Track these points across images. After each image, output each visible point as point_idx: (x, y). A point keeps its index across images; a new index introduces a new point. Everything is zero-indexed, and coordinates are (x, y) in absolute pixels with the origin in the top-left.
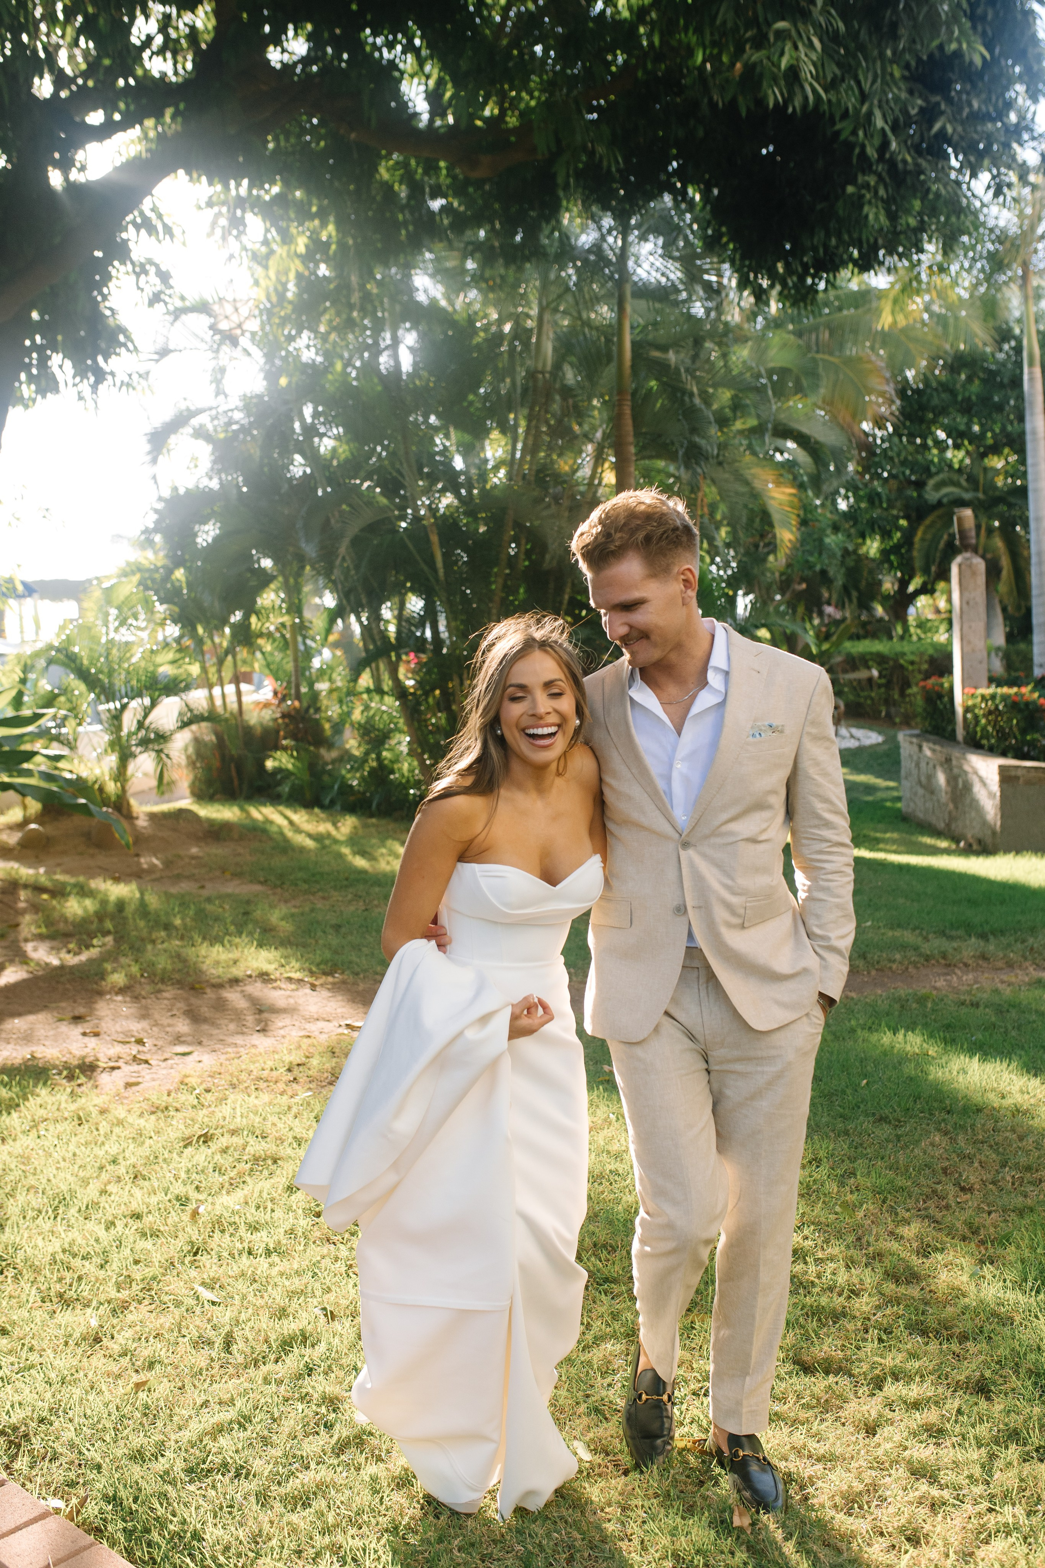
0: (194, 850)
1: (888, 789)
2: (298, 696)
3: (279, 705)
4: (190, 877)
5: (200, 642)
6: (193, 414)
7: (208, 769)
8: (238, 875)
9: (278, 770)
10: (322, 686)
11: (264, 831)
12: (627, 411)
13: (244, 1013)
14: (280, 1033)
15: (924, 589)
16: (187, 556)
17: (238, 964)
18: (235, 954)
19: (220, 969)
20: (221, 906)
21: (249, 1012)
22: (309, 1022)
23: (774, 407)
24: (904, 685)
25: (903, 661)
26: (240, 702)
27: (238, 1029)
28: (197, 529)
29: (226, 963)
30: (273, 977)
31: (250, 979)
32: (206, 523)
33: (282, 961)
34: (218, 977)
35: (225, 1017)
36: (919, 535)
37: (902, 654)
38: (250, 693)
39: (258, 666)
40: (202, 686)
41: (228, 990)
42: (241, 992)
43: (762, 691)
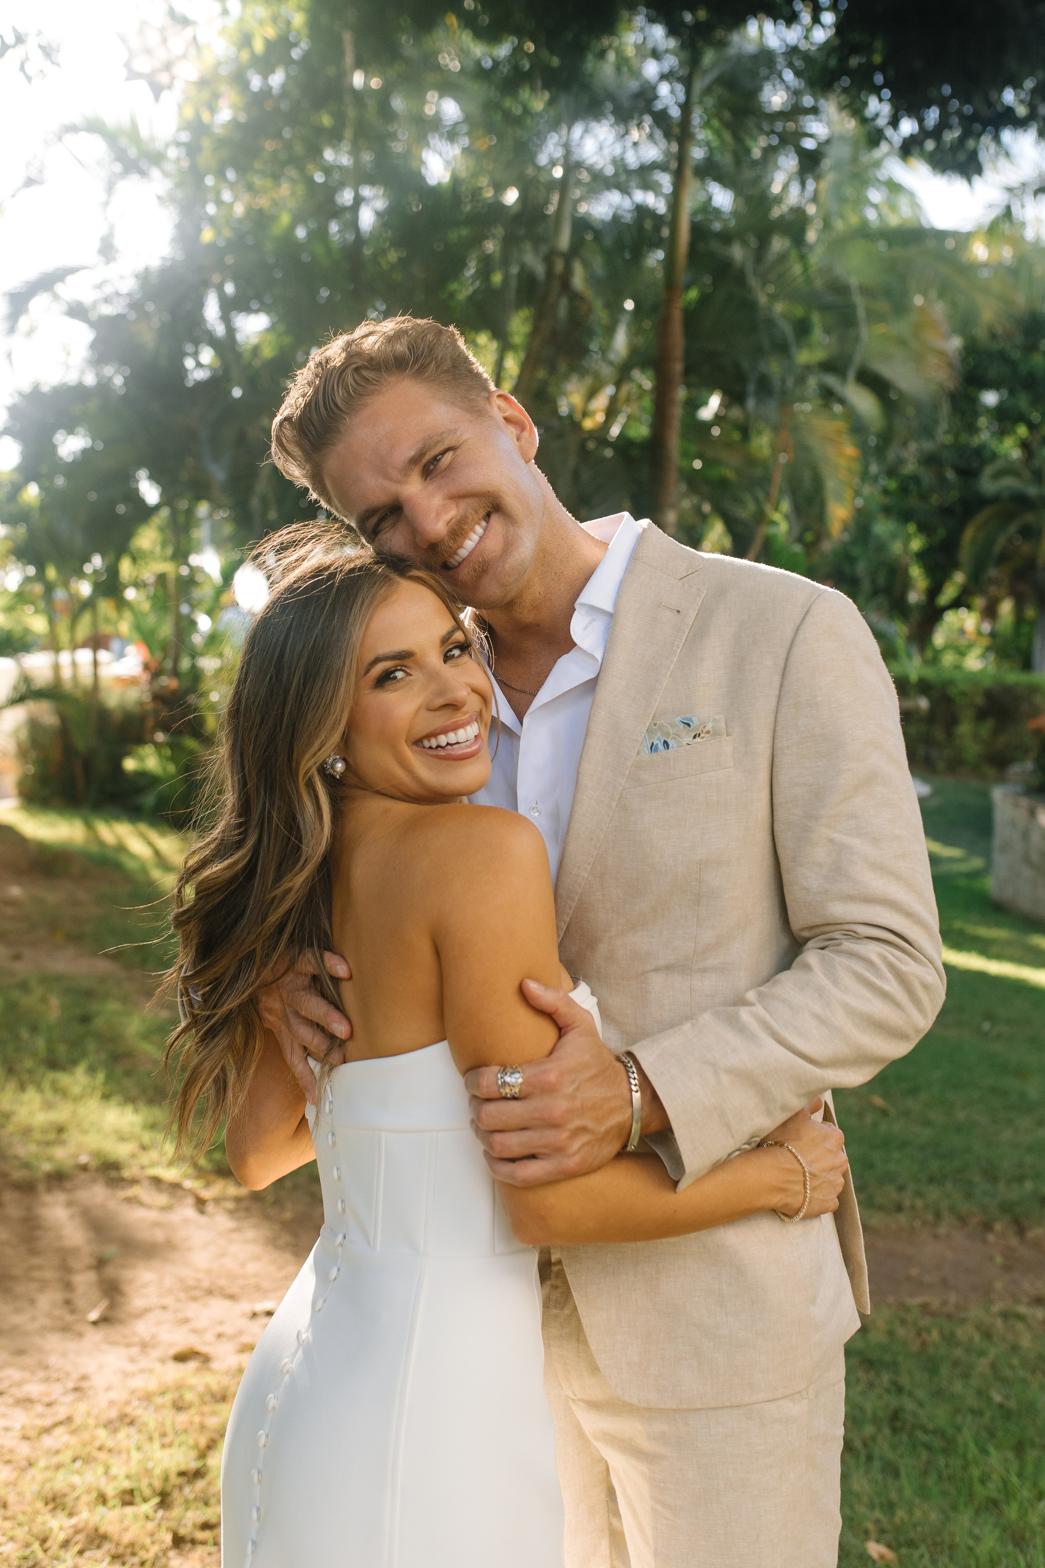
0: (15, 891)
2: (175, 673)
3: (149, 683)
4: (2, 937)
5: (49, 588)
6: (61, 275)
7: (43, 762)
8: (76, 939)
9: (142, 774)
10: (209, 664)
11: (118, 867)
12: (677, 316)
13: (75, 1264)
14: (142, 1328)
15: (956, 604)
16: (44, 469)
17: (65, 1136)
18: (62, 1114)
19: (33, 1148)
20: (44, 1000)
21: (86, 1259)
22: (195, 1299)
23: (865, 332)
24: (952, 722)
25: (953, 691)
26: (96, 675)
27: (57, 1313)
28: (59, 437)
29: (44, 1131)
30: (126, 1174)
31: (84, 1176)
32: (71, 431)
33: (146, 1137)
34: (27, 1165)
35: (36, 1274)
36: (969, 534)
37: (951, 682)
38: (109, 663)
39: (125, 626)
40: (44, 648)
41: (48, 1198)
42: (70, 1204)
43: (679, 651)
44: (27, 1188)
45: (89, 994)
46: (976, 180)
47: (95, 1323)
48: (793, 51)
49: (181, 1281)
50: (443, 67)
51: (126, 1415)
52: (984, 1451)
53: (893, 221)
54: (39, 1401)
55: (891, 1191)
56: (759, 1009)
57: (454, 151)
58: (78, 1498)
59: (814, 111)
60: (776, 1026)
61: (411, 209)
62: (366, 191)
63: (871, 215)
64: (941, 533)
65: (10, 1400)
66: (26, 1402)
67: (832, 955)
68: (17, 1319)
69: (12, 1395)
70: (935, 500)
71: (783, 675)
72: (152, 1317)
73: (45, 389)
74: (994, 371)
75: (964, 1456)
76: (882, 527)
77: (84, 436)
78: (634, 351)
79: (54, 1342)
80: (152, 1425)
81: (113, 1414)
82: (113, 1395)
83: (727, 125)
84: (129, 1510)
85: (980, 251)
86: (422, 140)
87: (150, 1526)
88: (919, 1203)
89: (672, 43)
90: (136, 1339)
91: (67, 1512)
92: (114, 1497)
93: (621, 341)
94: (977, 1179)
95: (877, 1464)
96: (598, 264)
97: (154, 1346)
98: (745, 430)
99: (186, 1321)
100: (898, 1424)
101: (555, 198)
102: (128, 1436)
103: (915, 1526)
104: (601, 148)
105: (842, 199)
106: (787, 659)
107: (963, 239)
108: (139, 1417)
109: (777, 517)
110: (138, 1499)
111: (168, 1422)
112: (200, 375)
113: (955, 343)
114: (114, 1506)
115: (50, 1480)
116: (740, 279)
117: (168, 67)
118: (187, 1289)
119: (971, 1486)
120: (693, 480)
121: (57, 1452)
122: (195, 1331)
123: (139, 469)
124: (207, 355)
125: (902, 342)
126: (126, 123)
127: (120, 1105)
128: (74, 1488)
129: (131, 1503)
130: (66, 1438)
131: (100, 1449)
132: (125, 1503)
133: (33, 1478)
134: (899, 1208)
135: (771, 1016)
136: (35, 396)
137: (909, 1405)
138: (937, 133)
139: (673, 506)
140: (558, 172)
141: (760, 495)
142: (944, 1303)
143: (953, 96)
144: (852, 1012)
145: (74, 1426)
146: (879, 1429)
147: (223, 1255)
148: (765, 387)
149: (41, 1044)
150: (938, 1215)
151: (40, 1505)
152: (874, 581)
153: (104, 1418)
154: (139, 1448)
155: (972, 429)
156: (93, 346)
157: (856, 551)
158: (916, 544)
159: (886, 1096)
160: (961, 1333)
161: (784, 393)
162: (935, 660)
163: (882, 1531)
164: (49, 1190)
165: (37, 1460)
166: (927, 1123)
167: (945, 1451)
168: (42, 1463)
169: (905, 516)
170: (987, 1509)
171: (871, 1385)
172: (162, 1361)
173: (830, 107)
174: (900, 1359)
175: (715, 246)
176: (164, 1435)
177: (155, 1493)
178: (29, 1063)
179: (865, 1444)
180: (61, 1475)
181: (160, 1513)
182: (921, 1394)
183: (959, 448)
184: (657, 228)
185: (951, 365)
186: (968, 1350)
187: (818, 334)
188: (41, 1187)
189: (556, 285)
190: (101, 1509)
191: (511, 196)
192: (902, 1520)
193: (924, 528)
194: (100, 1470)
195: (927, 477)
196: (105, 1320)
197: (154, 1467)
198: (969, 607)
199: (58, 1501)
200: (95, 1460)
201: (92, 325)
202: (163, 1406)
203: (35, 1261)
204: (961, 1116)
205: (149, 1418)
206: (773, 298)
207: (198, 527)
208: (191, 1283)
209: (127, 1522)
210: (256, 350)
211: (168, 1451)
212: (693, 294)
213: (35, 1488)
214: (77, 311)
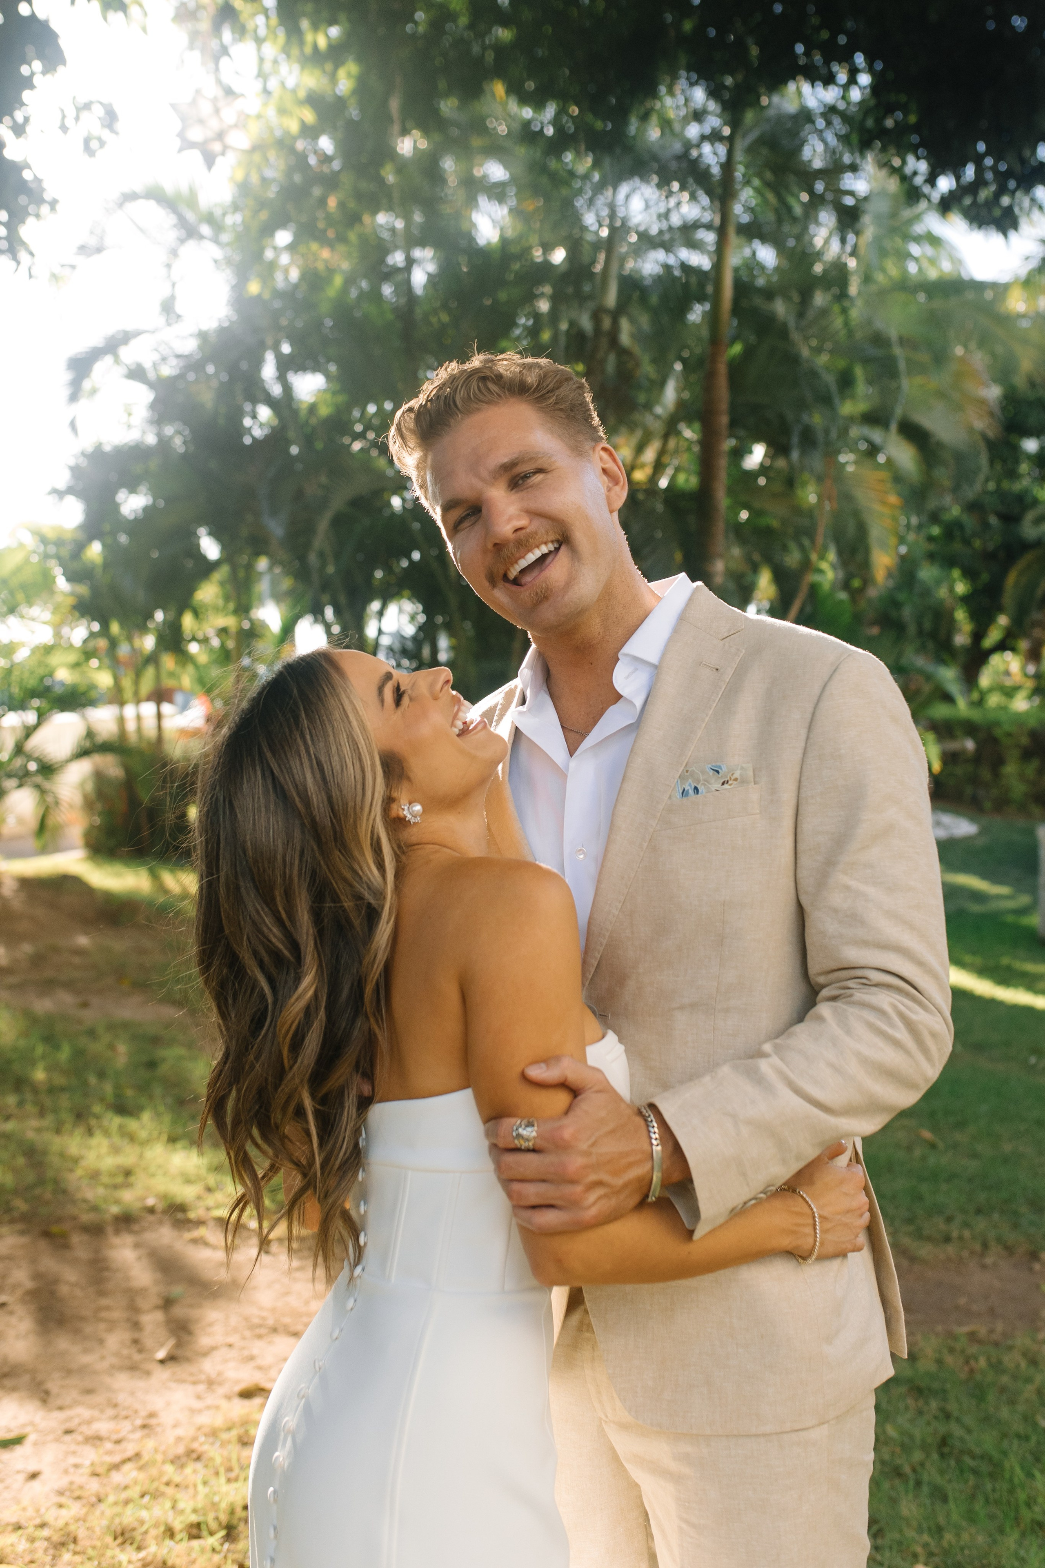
0: (83, 941)
1: (999, 897)
3: (213, 735)
4: (69, 985)
5: (113, 644)
6: (126, 338)
7: (108, 813)
8: (140, 987)
12: (722, 369)
13: (142, 1303)
14: (209, 1366)
15: (1002, 646)
16: (107, 527)
17: (132, 1179)
18: (128, 1157)
19: (101, 1191)
20: (112, 1047)
21: (154, 1299)
22: (260, 1337)
23: (906, 383)
24: (998, 762)
25: (998, 732)
26: (159, 727)
27: (125, 1352)
28: (122, 495)
29: (112, 1175)
30: (192, 1215)
31: (151, 1218)
32: (133, 490)
33: (212, 1180)
34: (95, 1208)
35: (104, 1314)
36: (1011, 579)
37: (997, 724)
38: (173, 716)
39: (187, 680)
40: (111, 702)
41: (116, 1240)
42: (137, 1246)
43: (715, 705)
44: (96, 1231)
45: (156, 1041)
46: (1012, 235)
47: (162, 1362)
48: (831, 110)
49: (246, 1319)
50: (490, 131)
51: (193, 1451)
52: (1030, 1475)
53: (933, 274)
54: (108, 1439)
55: (939, 1223)
56: (775, 1060)
57: (501, 212)
58: (146, 1532)
59: (854, 168)
60: (792, 1076)
61: (461, 269)
62: (417, 253)
63: (913, 268)
64: (985, 577)
65: (80, 1438)
66: (96, 1439)
67: (844, 1007)
68: (86, 1359)
69: (81, 1433)
70: (977, 543)
71: (810, 729)
72: (217, 1356)
73: (107, 448)
74: (1033, 419)
75: (1011, 1480)
76: (927, 573)
77: (145, 495)
78: (681, 404)
79: (122, 1382)
80: (218, 1460)
81: (181, 1450)
82: (180, 1432)
83: (767, 184)
84: (195, 1543)
85: (1017, 303)
86: (471, 202)
87: (217, 1558)
88: (967, 1234)
89: (712, 106)
90: (203, 1377)
91: (135, 1545)
92: (181, 1531)
93: (670, 394)
94: (1023, 1209)
95: (925, 1489)
96: (644, 321)
97: (220, 1384)
98: (790, 482)
99: (252, 1358)
100: (946, 1450)
101: (602, 257)
102: (195, 1471)
103: (962, 1549)
104: (647, 207)
105: (883, 253)
106: (813, 714)
107: (1000, 289)
108: (205, 1452)
109: (824, 566)
110: (205, 1533)
111: (234, 1457)
112: (258, 433)
113: (994, 392)
114: (181, 1540)
115: (119, 1515)
116: (783, 333)
117: (220, 136)
118: (252, 1327)
119: (1017, 1510)
120: (738, 531)
121: (126, 1488)
122: (260, 1368)
123: (200, 526)
124: (264, 413)
125: (941, 394)
126: (184, 189)
127: (185, 1148)
128: (142, 1522)
129: (198, 1537)
130: (134, 1474)
131: (167, 1484)
132: (192, 1537)
133: (103, 1513)
134: (947, 1239)
135: (787, 1066)
136: (97, 456)
137: (957, 1431)
138: (973, 188)
139: (721, 556)
140: (605, 233)
141: (806, 542)
142: (991, 1331)
143: (987, 153)
144: (864, 1061)
145: (142, 1462)
146: (928, 1456)
147: (287, 1293)
148: (808, 440)
149: (108, 1088)
150: (985, 1246)
151: (109, 1539)
152: (920, 625)
153: (171, 1454)
154: (205, 1483)
155: (1013, 474)
156: (153, 406)
157: (901, 597)
158: (961, 588)
159: (935, 1129)
160: (1010, 1360)
161: (828, 443)
162: (980, 703)
163: (931, 1554)
164: (117, 1232)
165: (107, 1496)
166: (975, 1156)
167: (991, 1475)
168: (111, 1499)
169: (949, 562)
170: (1033, 1531)
171: (920, 1413)
172: (228, 1398)
173: (869, 164)
174: (948, 1386)
175: (758, 301)
176: (230, 1469)
177: (221, 1526)
178: (97, 1109)
179: (914, 1470)
180: (129, 1510)
181: (226, 1546)
182: (968, 1420)
183: (1000, 493)
184: (702, 285)
185: (991, 414)
186: (1015, 1377)
187: (861, 387)
188: (110, 1230)
189: (604, 342)
190: (168, 1542)
191: (559, 256)
192: (950, 1543)
193: (969, 574)
194: (168, 1504)
195: (970, 522)
196: (171, 1359)
197: (220, 1501)
198: (1013, 649)
199: (127, 1535)
200: (163, 1494)
201: (151, 385)
202: (229, 1442)
203: (104, 1302)
204: (1007, 1148)
205: (215, 1453)
206: (818, 350)
207: (259, 580)
208: (256, 1321)
209: (194, 1555)
210: (313, 408)
211: (234, 1485)
212: (737, 349)
213: (105, 1522)
214: (137, 373)
